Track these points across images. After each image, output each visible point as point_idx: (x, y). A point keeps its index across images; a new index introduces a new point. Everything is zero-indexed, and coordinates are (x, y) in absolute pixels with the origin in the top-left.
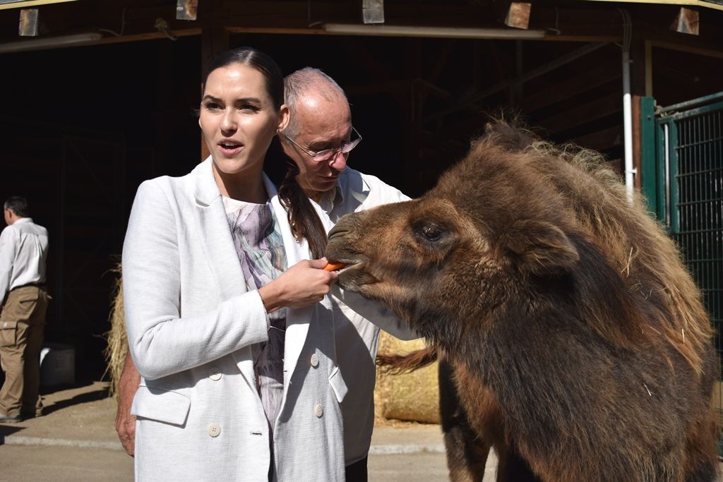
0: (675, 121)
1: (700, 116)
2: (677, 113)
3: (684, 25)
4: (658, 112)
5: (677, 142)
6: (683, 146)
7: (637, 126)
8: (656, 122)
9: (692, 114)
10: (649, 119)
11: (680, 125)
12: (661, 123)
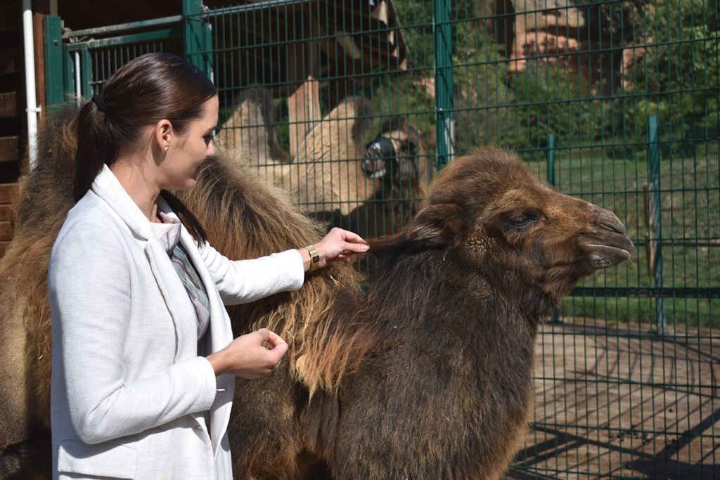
0: (89, 50)
1: (124, 46)
2: (92, 40)
4: (66, 36)
5: (92, 76)
6: (100, 82)
7: (40, 52)
8: (64, 49)
9: (113, 43)
10: (56, 44)
11: (96, 54)
12: (70, 50)
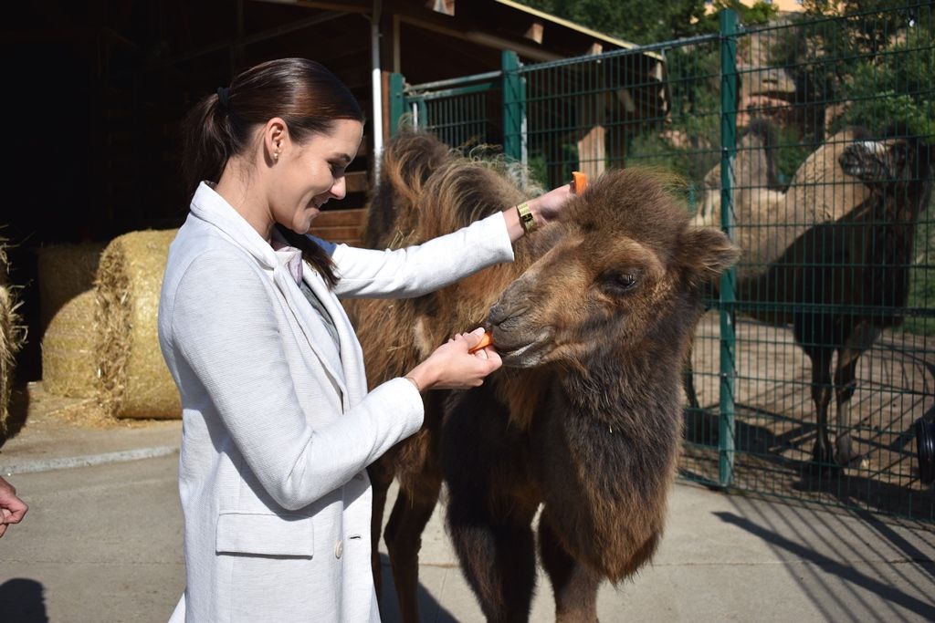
0: (425, 101)
1: (453, 98)
2: (427, 93)
3: (441, 5)
4: (406, 90)
5: (427, 122)
6: (433, 127)
7: (386, 103)
8: (405, 100)
9: (444, 95)
10: (398, 97)
11: (430, 105)
12: (409, 101)
